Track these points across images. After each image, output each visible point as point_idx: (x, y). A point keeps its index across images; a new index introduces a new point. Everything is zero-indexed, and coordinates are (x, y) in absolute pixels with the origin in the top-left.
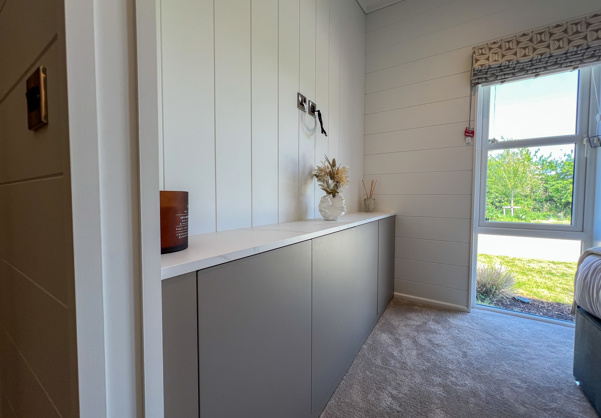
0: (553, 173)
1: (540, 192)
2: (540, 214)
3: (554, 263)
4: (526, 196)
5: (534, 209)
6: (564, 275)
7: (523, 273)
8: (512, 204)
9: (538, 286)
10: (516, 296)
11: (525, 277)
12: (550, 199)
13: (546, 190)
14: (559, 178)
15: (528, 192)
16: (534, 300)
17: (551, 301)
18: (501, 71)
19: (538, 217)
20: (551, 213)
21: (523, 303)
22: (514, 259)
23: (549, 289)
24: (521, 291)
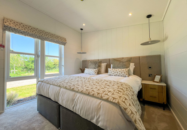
0: (27, 60)
1: (23, 65)
2: (24, 72)
3: (29, 86)
4: (19, 67)
5: (22, 71)
6: (31, 88)
7: (20, 91)
8: (15, 70)
9: (25, 94)
10: (19, 99)
11: (21, 92)
12: (26, 68)
13: (25, 65)
14: (28, 62)
15: (20, 65)
16: (24, 98)
17: (29, 96)
18: (15, 30)
19: (23, 73)
20: (26, 72)
21: (21, 100)
22: (17, 88)
23: (28, 93)
24: (20, 97)
